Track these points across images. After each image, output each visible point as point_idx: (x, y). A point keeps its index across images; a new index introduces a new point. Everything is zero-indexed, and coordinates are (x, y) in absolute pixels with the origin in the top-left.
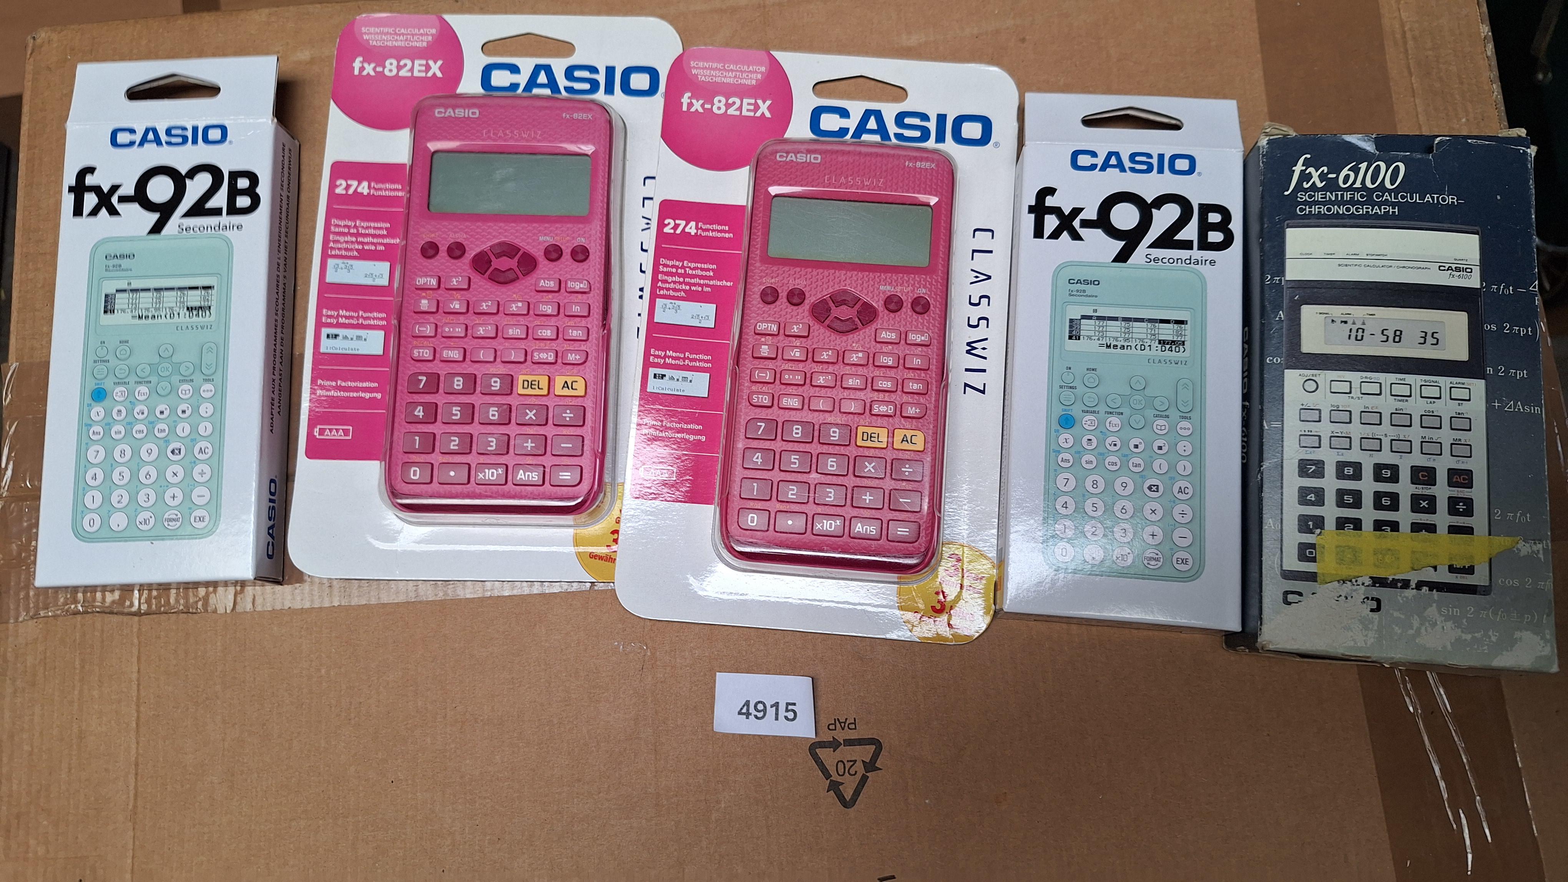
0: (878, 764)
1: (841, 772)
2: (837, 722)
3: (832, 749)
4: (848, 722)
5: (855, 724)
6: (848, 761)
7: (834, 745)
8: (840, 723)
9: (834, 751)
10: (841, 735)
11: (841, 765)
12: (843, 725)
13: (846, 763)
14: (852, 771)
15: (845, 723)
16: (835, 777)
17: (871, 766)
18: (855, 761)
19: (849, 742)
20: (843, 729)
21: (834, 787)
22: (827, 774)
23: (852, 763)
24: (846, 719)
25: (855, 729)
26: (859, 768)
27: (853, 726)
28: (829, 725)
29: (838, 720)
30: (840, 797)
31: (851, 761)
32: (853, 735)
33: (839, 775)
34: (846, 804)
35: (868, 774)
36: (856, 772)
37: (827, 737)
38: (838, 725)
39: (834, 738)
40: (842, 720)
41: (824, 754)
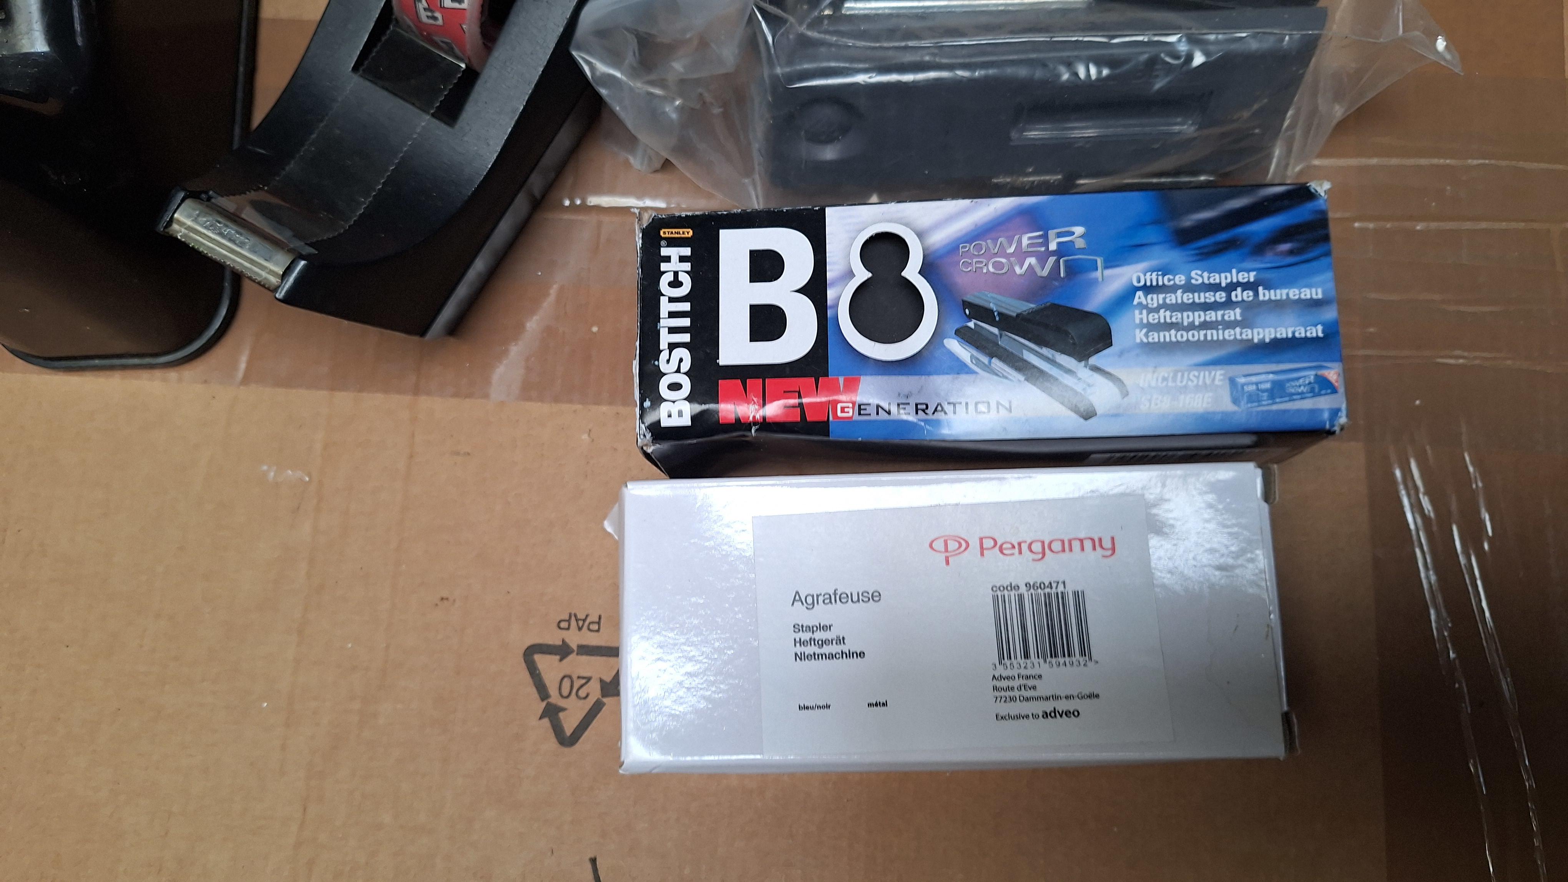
1: (565, 691)
2: (573, 618)
3: (558, 657)
4: (589, 620)
5: (599, 623)
6: (579, 677)
7: (563, 651)
8: (577, 620)
9: (561, 660)
10: (574, 638)
11: (566, 683)
12: (581, 623)
13: (575, 677)
14: (582, 693)
15: (584, 620)
16: (555, 699)
17: (611, 689)
18: (589, 679)
19: (586, 650)
20: (580, 629)
21: (552, 713)
22: (543, 693)
23: (584, 681)
24: (587, 616)
25: (598, 631)
26: (594, 690)
27: (595, 627)
28: (560, 622)
29: (575, 616)
30: (557, 729)
31: (584, 678)
32: (594, 640)
33: (562, 696)
34: (564, 741)
35: (605, 700)
36: (587, 696)
37: (554, 638)
38: (573, 622)
39: (563, 641)
40: (581, 616)
41: (545, 663)
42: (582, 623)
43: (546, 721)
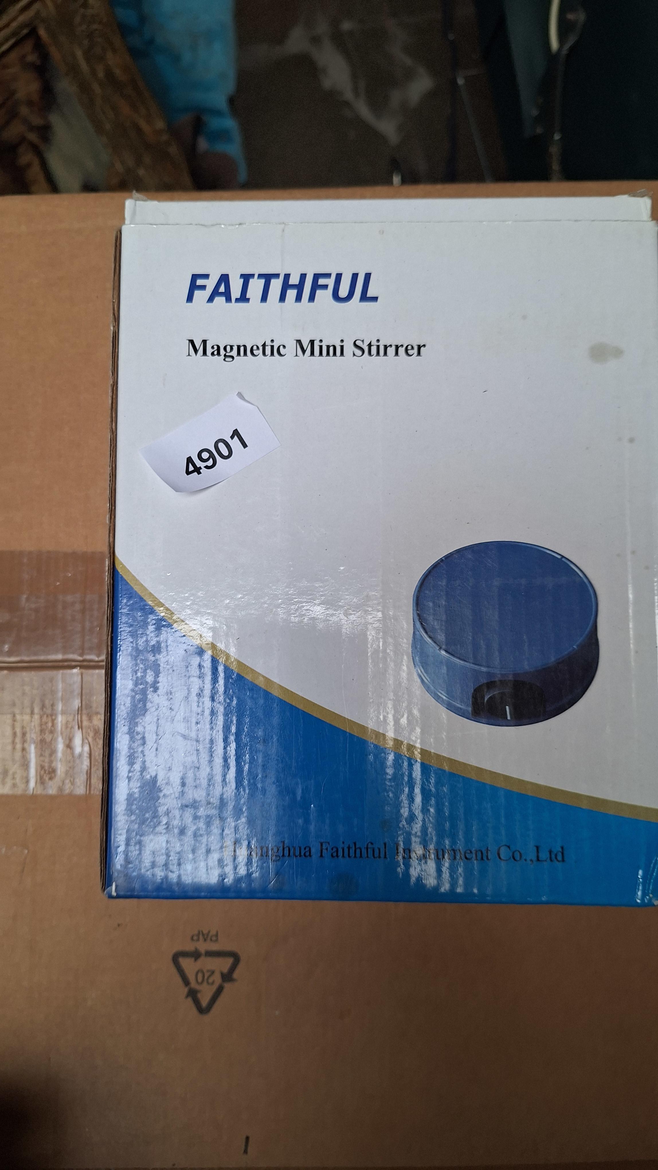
0: (235, 975)
1: (200, 980)
3: (193, 959)
4: (211, 934)
6: (208, 971)
7: (196, 955)
8: (203, 935)
9: (195, 961)
10: (203, 947)
11: (200, 975)
13: (205, 971)
14: (210, 980)
15: (208, 934)
16: (194, 985)
17: (228, 977)
18: (213, 972)
19: (210, 954)
20: (205, 940)
21: (193, 994)
22: (186, 982)
23: (210, 973)
25: (217, 940)
26: (217, 979)
29: (202, 932)
30: (197, 1004)
31: (210, 971)
32: (215, 947)
33: (198, 983)
34: (202, 1010)
35: (224, 984)
36: (213, 983)
37: (190, 947)
38: (201, 936)
39: (196, 949)
40: (205, 932)
41: (186, 963)
42: (206, 937)
43: (190, 1000)
